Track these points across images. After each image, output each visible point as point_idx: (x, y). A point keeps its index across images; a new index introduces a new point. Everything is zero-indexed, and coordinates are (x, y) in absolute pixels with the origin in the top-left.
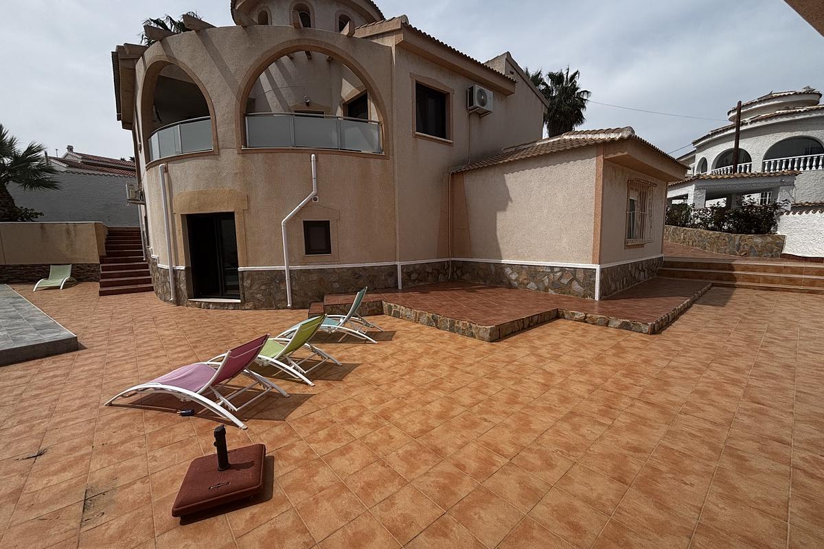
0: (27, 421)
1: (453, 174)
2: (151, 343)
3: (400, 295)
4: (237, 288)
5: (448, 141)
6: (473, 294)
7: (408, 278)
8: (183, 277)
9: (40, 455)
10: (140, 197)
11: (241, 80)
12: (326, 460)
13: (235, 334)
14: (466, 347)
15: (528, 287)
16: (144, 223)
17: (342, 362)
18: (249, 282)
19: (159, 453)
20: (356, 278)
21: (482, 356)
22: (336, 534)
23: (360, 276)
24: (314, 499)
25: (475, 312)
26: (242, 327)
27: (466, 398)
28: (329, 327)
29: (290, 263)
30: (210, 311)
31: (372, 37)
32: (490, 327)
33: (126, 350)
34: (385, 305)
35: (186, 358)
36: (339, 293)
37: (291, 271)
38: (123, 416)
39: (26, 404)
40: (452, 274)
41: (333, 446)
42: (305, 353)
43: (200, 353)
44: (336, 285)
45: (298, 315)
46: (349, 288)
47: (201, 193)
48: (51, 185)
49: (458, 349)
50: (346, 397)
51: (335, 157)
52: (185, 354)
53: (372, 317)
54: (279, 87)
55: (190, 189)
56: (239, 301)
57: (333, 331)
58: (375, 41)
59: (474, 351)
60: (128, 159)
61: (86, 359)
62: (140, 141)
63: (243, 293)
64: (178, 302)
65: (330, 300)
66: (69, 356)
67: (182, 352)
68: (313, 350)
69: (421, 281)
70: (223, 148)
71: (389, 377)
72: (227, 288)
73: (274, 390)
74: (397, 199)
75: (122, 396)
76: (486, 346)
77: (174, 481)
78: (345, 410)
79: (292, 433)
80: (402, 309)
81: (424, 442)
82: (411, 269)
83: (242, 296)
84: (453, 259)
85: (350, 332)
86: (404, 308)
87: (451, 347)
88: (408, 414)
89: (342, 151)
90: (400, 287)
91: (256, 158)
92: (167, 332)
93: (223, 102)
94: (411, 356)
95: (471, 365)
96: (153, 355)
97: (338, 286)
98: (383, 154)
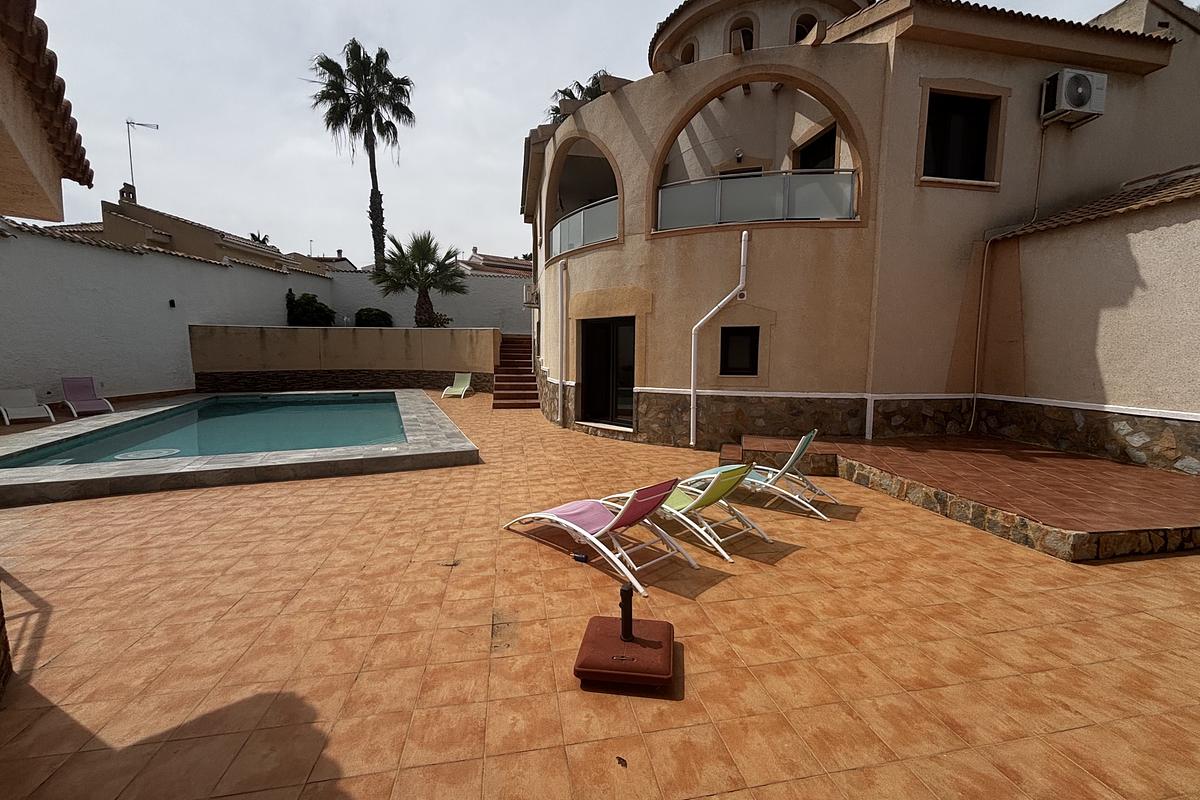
0: (444, 528)
1: (994, 242)
2: (539, 468)
3: (868, 448)
4: (630, 413)
5: (990, 183)
6: (1027, 464)
7: (885, 422)
8: (572, 395)
9: (455, 565)
10: (535, 301)
11: (657, 143)
12: (756, 674)
13: (627, 471)
14: (1011, 560)
15: (1178, 465)
16: (536, 330)
17: (771, 537)
18: (645, 406)
19: (555, 597)
20: (794, 415)
21: (1054, 585)
22: (775, 786)
23: (800, 412)
24: (741, 723)
25: (1033, 499)
26: (635, 463)
27: (1016, 651)
28: (752, 483)
29: (698, 385)
30: (598, 439)
31: (853, 36)
32: (1075, 533)
33: (518, 472)
34: (843, 462)
35: (576, 491)
36: (763, 433)
37: (698, 397)
38: (520, 544)
39: (442, 510)
40: (977, 424)
41: (766, 657)
42: (720, 512)
43: (590, 487)
44: (761, 422)
45: (704, 459)
46: (780, 429)
47: (599, 293)
48: (460, 290)
49: (992, 560)
50: (784, 592)
51: (778, 233)
52: (575, 487)
53: (818, 479)
54: (701, 142)
55: (588, 289)
56: (631, 430)
57: (758, 490)
58: (857, 41)
59: (1032, 572)
60: (520, 257)
61: (486, 475)
62: (541, 235)
63: (637, 421)
64: (564, 424)
65: (750, 443)
66: (471, 468)
67: (570, 483)
68: (730, 510)
69: (911, 430)
70: (629, 234)
71: (851, 578)
72: (619, 413)
73: (679, 555)
74: (876, 291)
75: (519, 521)
76: (1062, 568)
77: (571, 635)
78: (782, 610)
79: (705, 621)
80: (874, 474)
81: (927, 703)
82: (893, 408)
83: (634, 423)
84: (981, 396)
85: (786, 496)
86: (878, 472)
87: (976, 553)
88: (890, 645)
89: (789, 222)
90: (869, 436)
91: (667, 244)
92: (554, 457)
93: (634, 175)
94: (892, 552)
95: (1025, 595)
96: (543, 482)
97: (764, 424)
98: (858, 220)
